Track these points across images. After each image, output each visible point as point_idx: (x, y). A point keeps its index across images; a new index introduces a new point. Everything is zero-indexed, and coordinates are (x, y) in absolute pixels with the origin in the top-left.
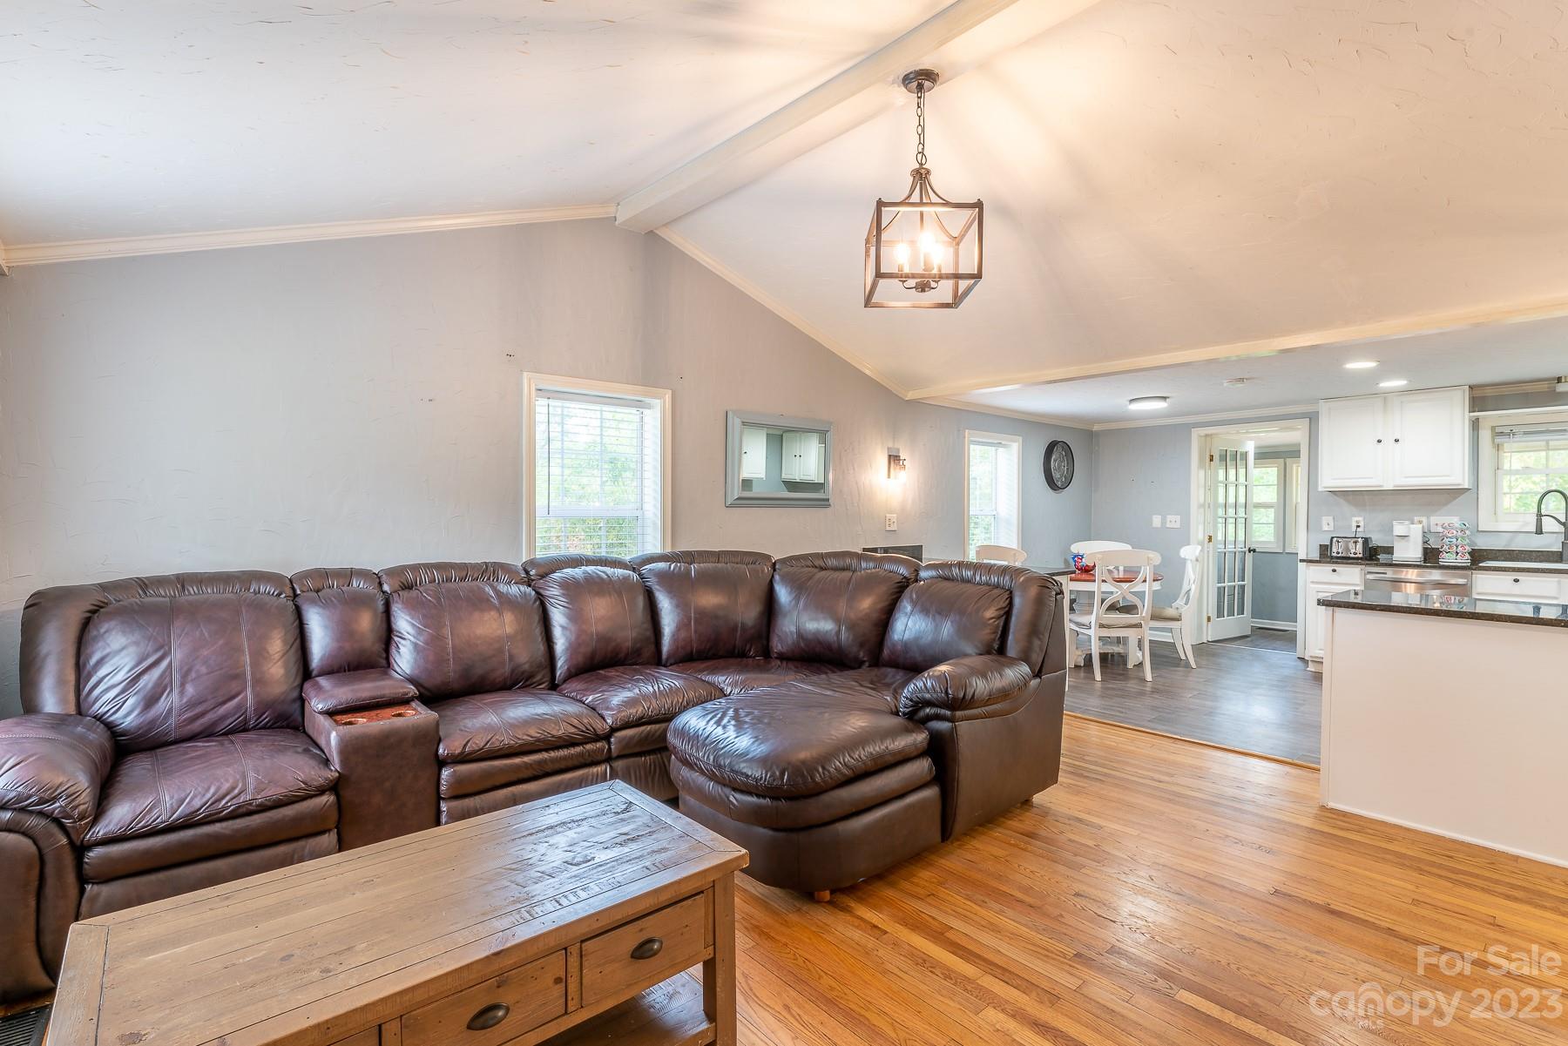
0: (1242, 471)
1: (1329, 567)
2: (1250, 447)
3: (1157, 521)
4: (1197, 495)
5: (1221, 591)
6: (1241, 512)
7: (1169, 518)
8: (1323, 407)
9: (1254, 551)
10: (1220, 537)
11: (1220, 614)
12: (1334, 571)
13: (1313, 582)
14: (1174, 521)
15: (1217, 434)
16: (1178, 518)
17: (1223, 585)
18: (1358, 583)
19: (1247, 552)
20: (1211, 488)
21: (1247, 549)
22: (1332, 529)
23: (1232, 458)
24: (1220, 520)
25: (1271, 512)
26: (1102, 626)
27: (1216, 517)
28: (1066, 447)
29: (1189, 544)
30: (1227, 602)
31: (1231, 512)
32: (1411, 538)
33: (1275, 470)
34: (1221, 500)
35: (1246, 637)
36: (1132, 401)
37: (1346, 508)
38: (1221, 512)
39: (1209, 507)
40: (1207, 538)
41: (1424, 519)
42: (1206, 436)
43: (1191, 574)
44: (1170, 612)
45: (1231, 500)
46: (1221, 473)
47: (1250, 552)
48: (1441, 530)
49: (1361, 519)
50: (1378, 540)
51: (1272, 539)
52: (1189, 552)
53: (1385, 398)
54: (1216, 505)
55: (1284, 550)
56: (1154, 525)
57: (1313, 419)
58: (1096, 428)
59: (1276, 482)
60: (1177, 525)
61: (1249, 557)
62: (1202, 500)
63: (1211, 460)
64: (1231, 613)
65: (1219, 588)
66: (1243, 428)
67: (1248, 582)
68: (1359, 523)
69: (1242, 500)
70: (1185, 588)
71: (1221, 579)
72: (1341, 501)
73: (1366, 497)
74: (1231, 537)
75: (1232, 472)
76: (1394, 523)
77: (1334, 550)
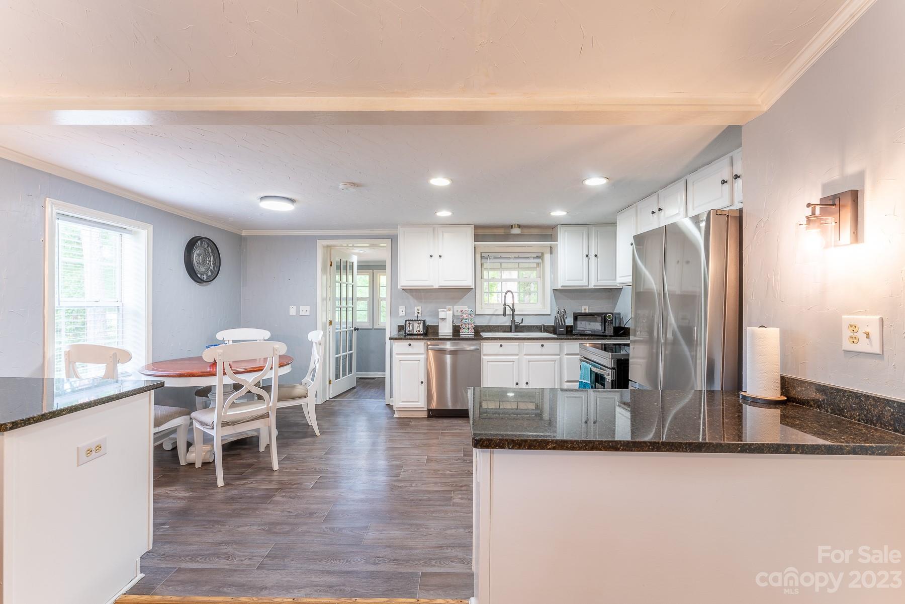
0: (350, 277)
1: (407, 343)
2: (355, 259)
3: (292, 311)
4: (321, 293)
5: (338, 360)
6: (350, 304)
7: (302, 308)
8: (401, 231)
9: (358, 329)
10: (337, 320)
11: (337, 377)
12: (410, 345)
13: (397, 354)
14: (305, 310)
15: (335, 246)
16: (308, 308)
17: (339, 355)
18: (423, 352)
19: (354, 330)
20: (330, 287)
21: (353, 328)
22: (404, 315)
23: (343, 267)
24: (337, 309)
25: (366, 303)
26: (225, 424)
27: (334, 306)
28: (211, 244)
29: (316, 330)
30: (342, 367)
31: (344, 303)
32: (447, 320)
33: (368, 277)
34: (338, 295)
35: (354, 388)
36: (263, 198)
37: (412, 301)
38: (337, 303)
39: (330, 300)
40: (328, 322)
41: (451, 307)
42: (328, 246)
43: (316, 354)
44: (299, 390)
45: (344, 295)
46: (338, 278)
47: (355, 330)
48: (460, 314)
49: (419, 308)
50: (430, 322)
51: (366, 320)
52: (315, 336)
53: (434, 229)
54: (335, 299)
55: (373, 327)
56: (291, 314)
57: (394, 239)
58: (244, 233)
59: (368, 285)
60: (308, 313)
61: (355, 333)
62: (325, 295)
63: (331, 265)
64: (344, 374)
65: (337, 358)
66: (350, 242)
67: (354, 351)
68: (419, 311)
69: (350, 296)
70: (312, 366)
71: (338, 352)
72: (408, 295)
73: (422, 293)
74: (344, 320)
75: (344, 277)
76: (439, 310)
77: (407, 329)
